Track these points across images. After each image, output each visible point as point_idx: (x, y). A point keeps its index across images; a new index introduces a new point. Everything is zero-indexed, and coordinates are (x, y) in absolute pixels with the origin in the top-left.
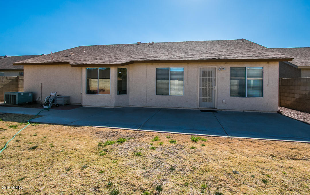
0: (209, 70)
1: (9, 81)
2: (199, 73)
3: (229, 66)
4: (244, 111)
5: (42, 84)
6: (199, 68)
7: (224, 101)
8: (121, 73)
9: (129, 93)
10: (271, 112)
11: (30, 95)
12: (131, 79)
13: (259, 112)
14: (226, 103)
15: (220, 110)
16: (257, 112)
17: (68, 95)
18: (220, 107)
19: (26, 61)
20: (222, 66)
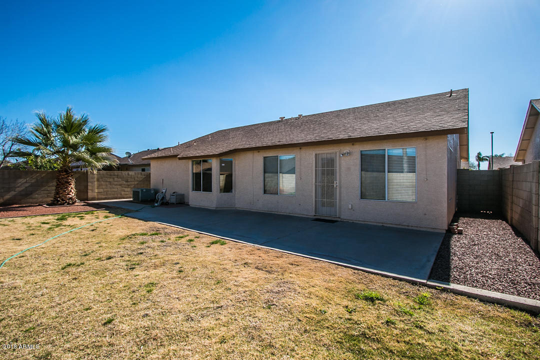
0: (329, 156)
1: (144, 177)
2: (314, 162)
3: (357, 149)
4: (384, 225)
5: (163, 180)
6: (314, 154)
7: (350, 207)
8: (224, 165)
9: (235, 191)
10: (432, 231)
11: (152, 192)
12: (237, 173)
13: (410, 228)
14: (354, 210)
15: (345, 220)
16: (407, 227)
17: (183, 193)
18: (345, 215)
19: (153, 155)
20: (346, 149)
